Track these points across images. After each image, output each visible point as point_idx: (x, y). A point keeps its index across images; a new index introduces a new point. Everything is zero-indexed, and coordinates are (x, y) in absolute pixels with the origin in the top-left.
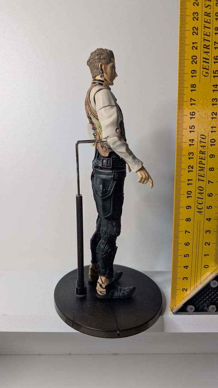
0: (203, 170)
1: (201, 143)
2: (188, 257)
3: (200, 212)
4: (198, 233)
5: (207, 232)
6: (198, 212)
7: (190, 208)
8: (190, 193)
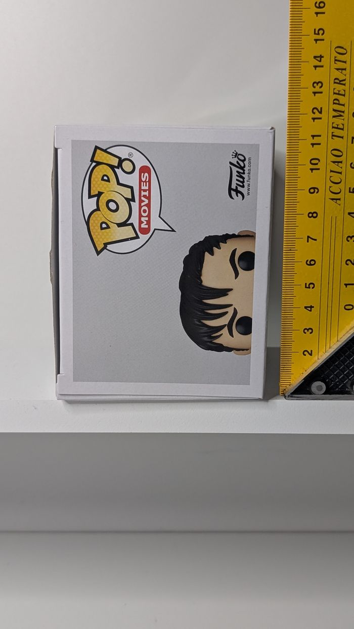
0: (341, 116)
1: (336, 62)
2: (313, 288)
3: (337, 199)
4: (333, 241)
5: (349, 239)
6: (332, 199)
7: (317, 192)
8: (316, 162)
